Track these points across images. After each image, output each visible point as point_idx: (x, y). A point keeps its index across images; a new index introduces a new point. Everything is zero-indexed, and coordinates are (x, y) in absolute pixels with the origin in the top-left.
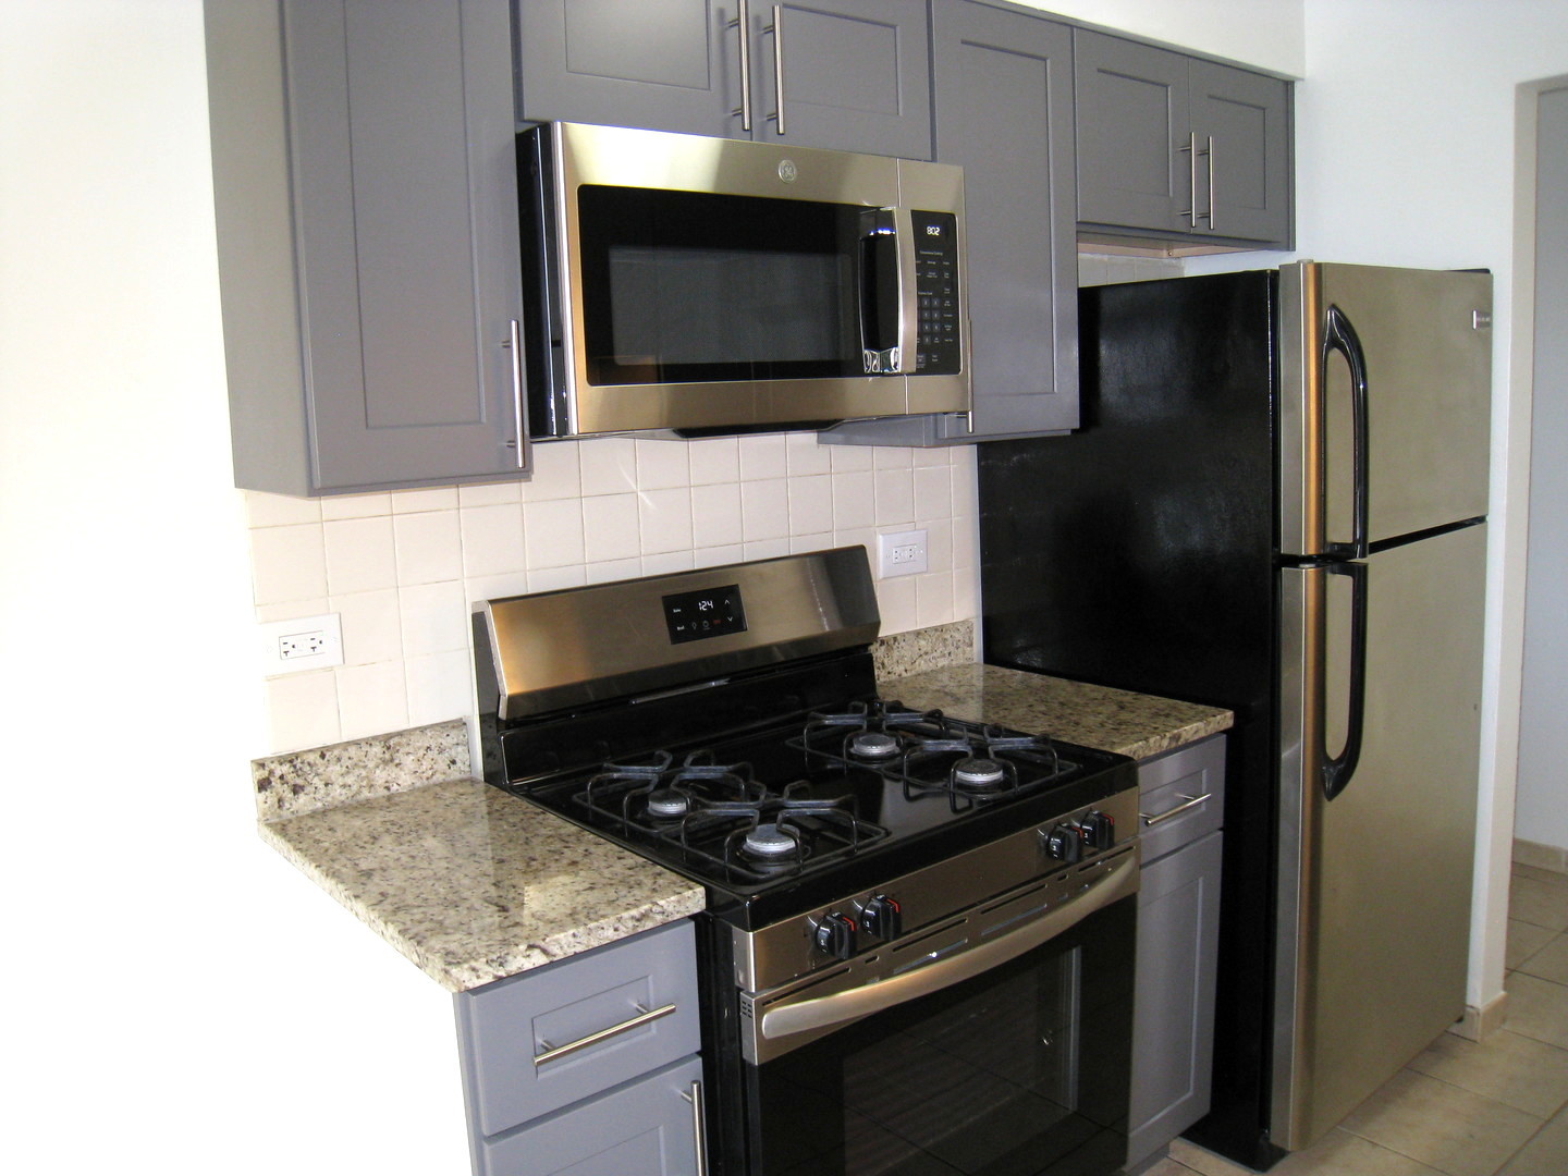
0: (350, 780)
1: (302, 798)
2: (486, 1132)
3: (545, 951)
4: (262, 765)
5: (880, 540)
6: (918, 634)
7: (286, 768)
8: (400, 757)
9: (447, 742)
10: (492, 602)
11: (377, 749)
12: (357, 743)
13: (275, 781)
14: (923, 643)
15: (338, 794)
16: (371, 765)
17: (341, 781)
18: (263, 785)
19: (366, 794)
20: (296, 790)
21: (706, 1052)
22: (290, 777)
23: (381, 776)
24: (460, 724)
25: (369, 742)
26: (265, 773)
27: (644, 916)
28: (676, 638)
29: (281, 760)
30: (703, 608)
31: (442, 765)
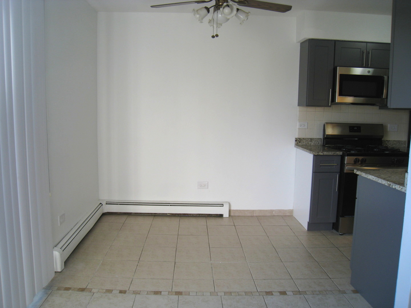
0: (306, 142)
1: (300, 143)
2: (314, 171)
3: (323, 153)
4: (296, 138)
5: (389, 125)
6: (394, 141)
7: (299, 139)
8: (312, 141)
9: (318, 140)
10: (326, 123)
11: (310, 139)
12: (308, 138)
13: (297, 141)
14: (395, 142)
15: (304, 144)
16: (309, 141)
17: (305, 142)
18: (296, 141)
19: (307, 144)
20: (300, 142)
21: (340, 172)
22: (299, 140)
23: (310, 143)
24: (321, 139)
25: (309, 138)
26: (296, 139)
27: (335, 153)
28: (350, 131)
29: (298, 138)
30: (355, 128)
31: (317, 143)
